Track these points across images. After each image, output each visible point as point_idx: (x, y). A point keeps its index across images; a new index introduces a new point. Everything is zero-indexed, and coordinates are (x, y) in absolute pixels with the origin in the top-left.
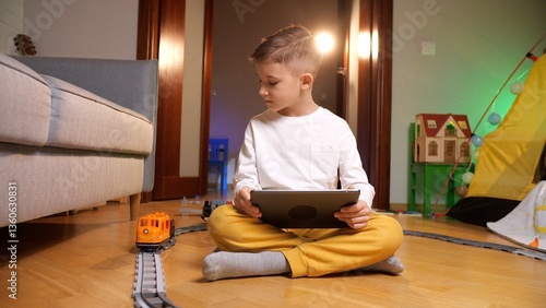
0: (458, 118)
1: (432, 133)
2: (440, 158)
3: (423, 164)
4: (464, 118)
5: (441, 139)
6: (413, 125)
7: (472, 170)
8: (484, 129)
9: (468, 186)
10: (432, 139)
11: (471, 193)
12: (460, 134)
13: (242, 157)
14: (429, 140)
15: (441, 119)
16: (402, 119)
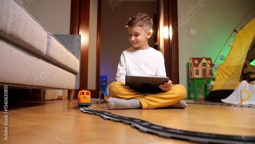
0: (207, 59)
1: (196, 65)
2: (200, 76)
3: (193, 79)
4: (210, 59)
5: (200, 68)
6: (188, 63)
7: (214, 80)
8: (218, 62)
9: (213, 87)
10: (196, 68)
11: (214, 89)
12: (208, 65)
13: (119, 66)
14: (195, 68)
15: (200, 60)
16: (183, 61)
